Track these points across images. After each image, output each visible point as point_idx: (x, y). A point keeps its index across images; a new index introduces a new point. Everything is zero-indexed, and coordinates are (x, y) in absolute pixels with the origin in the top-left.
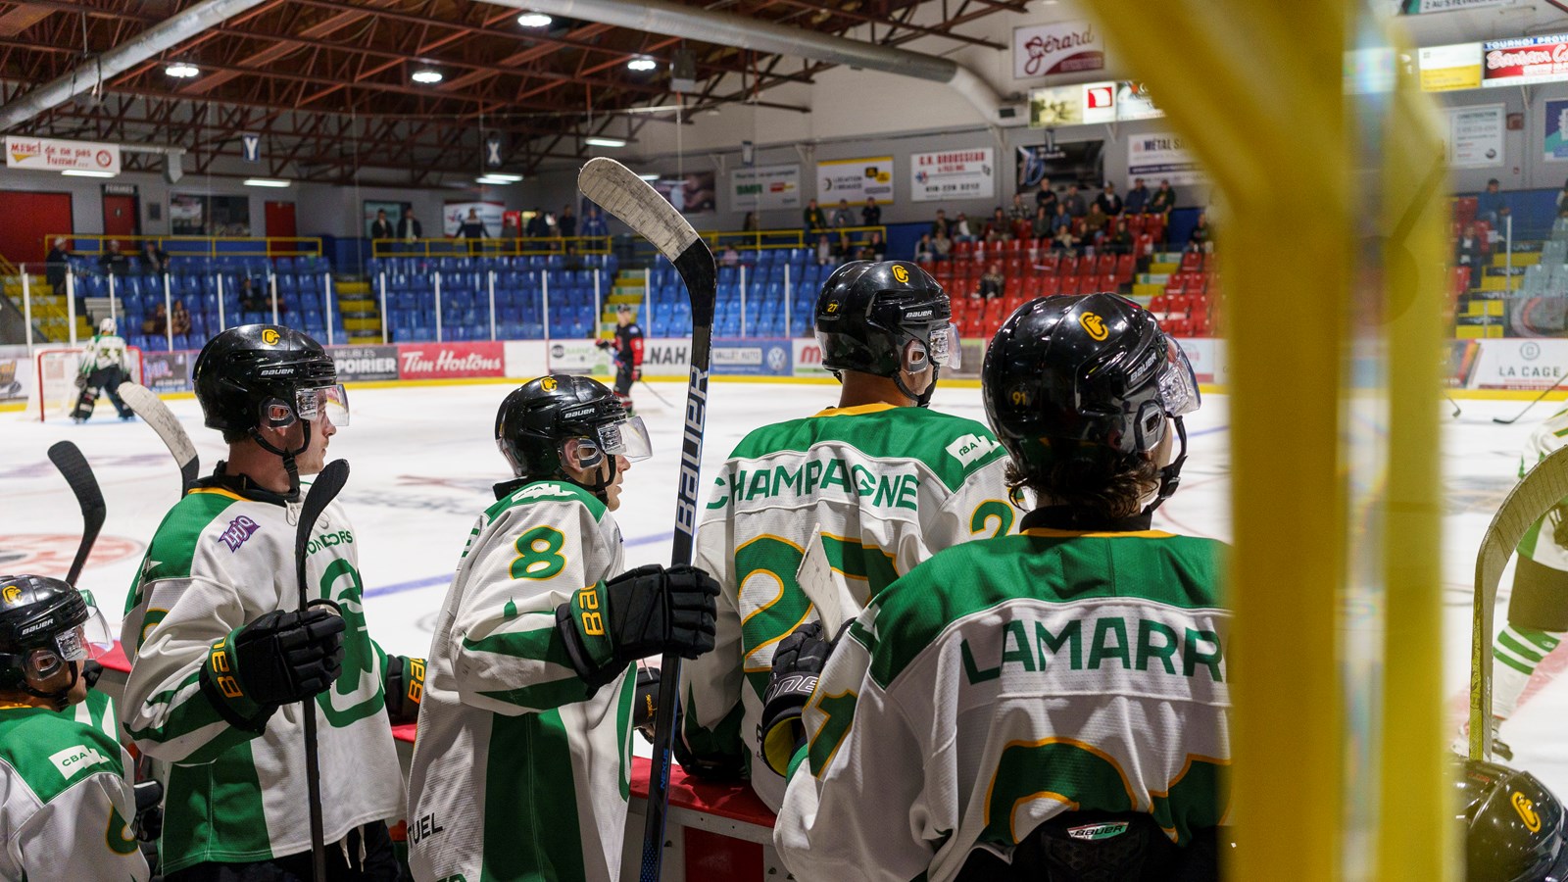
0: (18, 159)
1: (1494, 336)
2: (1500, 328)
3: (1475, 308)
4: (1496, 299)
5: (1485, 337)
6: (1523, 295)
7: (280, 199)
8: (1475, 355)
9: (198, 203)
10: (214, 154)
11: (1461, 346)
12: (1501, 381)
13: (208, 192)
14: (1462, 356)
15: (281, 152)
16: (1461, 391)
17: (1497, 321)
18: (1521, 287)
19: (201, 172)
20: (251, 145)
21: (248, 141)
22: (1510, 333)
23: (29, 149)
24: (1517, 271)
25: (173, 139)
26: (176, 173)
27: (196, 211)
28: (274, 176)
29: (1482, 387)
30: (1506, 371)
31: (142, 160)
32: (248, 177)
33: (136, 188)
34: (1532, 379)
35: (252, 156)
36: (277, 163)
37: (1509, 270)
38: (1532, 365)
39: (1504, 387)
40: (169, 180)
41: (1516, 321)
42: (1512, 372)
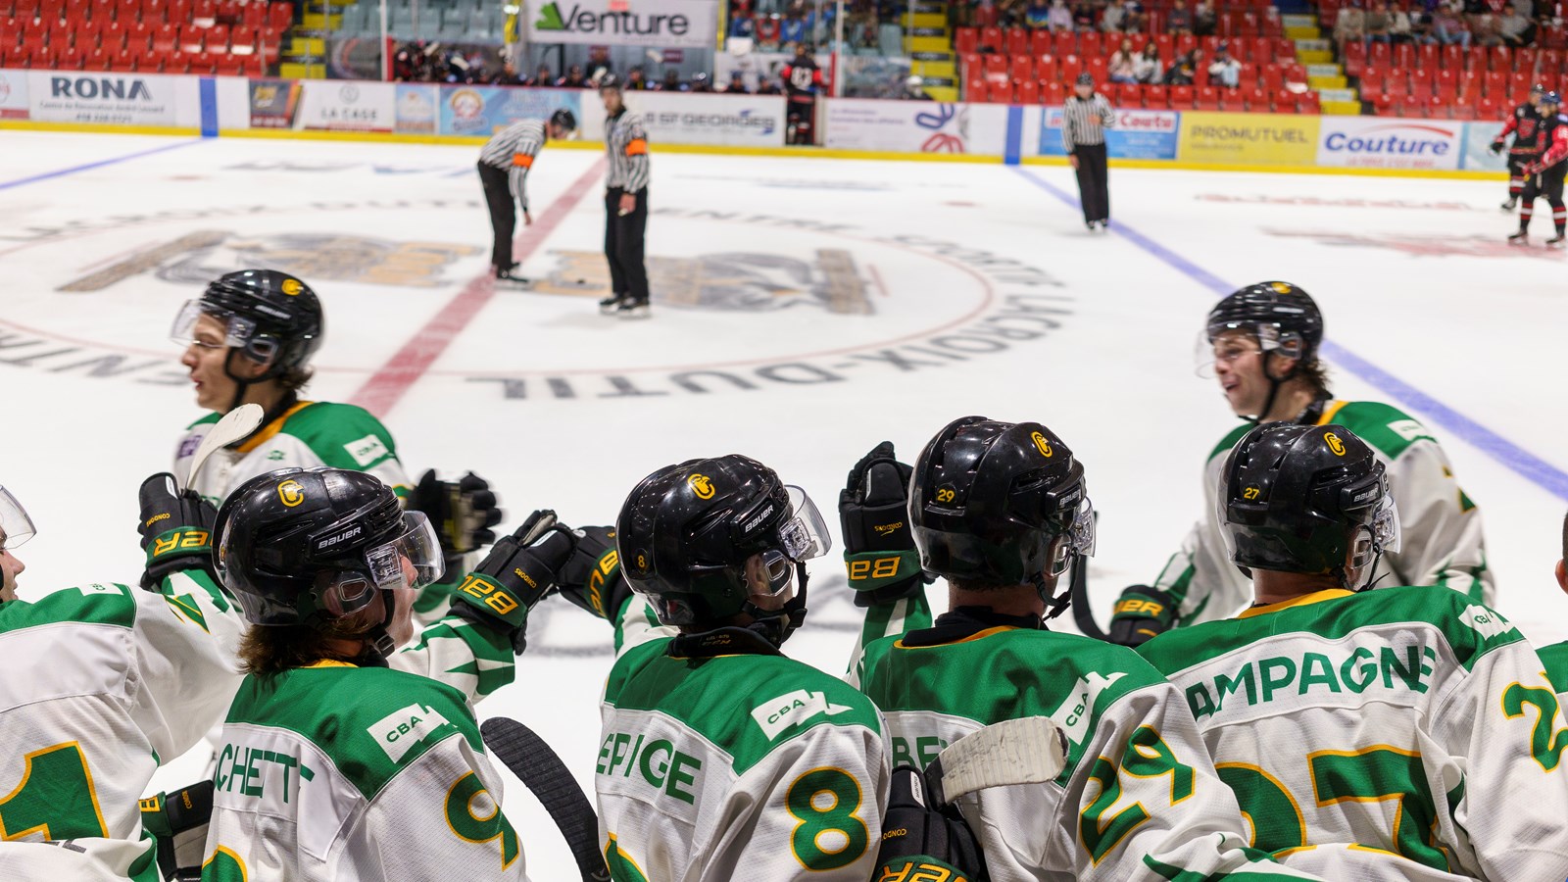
1: (317, 77)
2: (322, 68)
3: (299, 46)
4: (317, 37)
5: (308, 77)
6: (341, 36)
8: (300, 95)
11: (284, 88)
12: (324, 122)
14: (287, 96)
16: (286, 132)
17: (320, 60)
18: (341, 25)
22: (332, 74)
24: (335, 10)
29: (308, 128)
30: (328, 112)
34: (352, 122)
37: (327, 8)
38: (352, 107)
39: (328, 129)
41: (336, 61)
42: (333, 114)
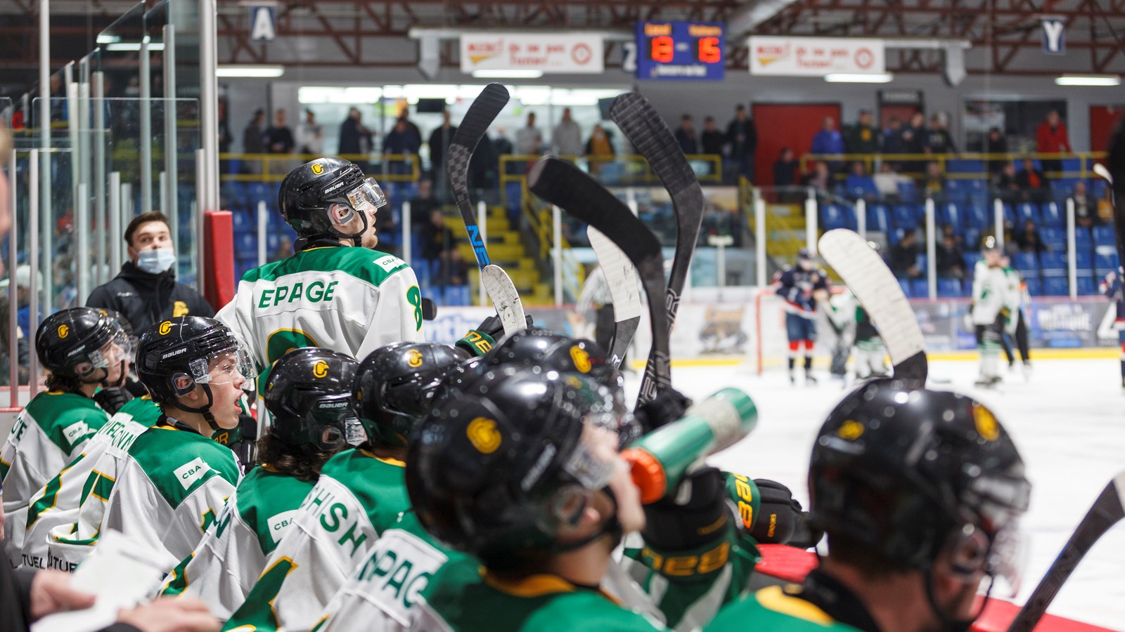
0: (764, 62)
7: (1108, 102)
9: (998, 111)
10: (1015, 46)
13: (1015, 97)
15: (1111, 39)
19: (999, 69)
20: (1053, 32)
21: (1048, 26)
23: (778, 50)
25: (958, 29)
26: (956, 72)
27: (997, 120)
28: (1098, 71)
31: (924, 59)
32: (1061, 73)
33: (920, 94)
35: (1053, 45)
36: (1102, 54)
40: (947, 82)
